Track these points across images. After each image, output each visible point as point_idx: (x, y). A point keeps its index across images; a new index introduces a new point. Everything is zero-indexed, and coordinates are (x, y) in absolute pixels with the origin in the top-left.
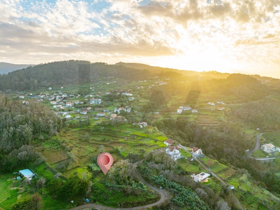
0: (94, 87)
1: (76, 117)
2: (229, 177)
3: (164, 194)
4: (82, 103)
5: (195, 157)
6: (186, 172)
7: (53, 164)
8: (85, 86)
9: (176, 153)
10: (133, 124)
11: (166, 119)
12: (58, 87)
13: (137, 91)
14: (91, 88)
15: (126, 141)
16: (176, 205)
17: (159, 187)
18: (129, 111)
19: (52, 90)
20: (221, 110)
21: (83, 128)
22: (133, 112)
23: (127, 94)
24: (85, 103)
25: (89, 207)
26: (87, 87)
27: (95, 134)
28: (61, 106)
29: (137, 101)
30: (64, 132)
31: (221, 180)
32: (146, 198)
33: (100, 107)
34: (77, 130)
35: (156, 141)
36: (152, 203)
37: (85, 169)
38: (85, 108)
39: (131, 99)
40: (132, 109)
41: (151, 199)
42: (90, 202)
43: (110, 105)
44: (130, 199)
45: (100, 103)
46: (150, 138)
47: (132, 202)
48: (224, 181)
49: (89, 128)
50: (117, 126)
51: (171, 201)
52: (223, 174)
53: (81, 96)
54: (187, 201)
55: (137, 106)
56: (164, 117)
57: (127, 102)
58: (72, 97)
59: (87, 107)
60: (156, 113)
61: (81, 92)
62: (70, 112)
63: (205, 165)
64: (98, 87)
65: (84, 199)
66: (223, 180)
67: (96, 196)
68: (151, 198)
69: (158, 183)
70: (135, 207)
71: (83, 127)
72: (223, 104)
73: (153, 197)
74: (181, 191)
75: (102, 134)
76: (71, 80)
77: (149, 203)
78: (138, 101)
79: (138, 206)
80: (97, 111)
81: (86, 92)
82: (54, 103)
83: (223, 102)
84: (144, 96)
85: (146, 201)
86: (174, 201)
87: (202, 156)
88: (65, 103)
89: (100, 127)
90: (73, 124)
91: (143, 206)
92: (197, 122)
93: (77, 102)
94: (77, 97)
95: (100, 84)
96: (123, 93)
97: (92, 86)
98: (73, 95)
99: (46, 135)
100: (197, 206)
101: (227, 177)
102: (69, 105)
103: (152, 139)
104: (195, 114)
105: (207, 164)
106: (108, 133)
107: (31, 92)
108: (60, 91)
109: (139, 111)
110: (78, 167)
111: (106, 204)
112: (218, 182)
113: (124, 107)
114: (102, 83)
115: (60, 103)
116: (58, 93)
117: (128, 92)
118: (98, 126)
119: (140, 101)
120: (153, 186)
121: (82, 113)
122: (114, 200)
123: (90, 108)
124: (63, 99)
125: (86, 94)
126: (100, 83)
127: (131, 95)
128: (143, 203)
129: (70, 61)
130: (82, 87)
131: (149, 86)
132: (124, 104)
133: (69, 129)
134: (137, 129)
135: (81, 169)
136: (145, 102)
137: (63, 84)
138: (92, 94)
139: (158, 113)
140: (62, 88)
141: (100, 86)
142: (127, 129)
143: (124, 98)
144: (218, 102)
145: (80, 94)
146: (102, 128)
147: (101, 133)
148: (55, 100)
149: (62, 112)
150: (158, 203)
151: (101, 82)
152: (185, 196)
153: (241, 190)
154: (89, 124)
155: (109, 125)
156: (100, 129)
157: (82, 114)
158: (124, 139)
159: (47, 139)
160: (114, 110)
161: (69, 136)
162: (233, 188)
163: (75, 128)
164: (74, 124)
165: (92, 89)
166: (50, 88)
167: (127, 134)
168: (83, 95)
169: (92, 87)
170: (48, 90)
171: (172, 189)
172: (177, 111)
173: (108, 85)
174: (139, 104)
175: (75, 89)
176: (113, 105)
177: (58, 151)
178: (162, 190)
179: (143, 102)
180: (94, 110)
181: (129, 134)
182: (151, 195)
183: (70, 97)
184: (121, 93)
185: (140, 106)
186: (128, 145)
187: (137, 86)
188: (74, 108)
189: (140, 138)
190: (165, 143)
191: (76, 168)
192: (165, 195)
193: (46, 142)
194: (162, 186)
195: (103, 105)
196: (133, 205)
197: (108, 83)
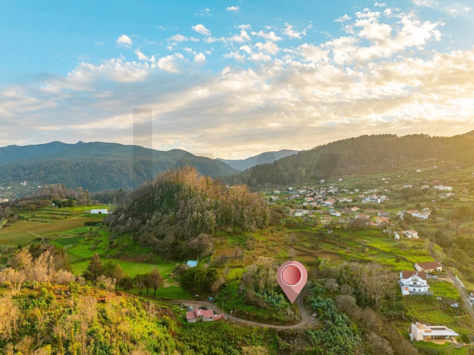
0: (391, 177)
1: (309, 216)
3: (309, 322)
4: (351, 201)
9: (418, 283)
12: (336, 178)
14: (384, 179)
15: (347, 254)
18: (425, 216)
21: (303, 230)
22: (433, 218)
23: (441, 188)
24: (354, 201)
26: (378, 177)
28: (316, 203)
29: (454, 200)
32: (271, 315)
33: (375, 208)
35: (398, 261)
38: (348, 209)
39: (445, 195)
40: (434, 213)
41: (277, 320)
42: (211, 301)
44: (248, 309)
45: (379, 202)
49: (312, 230)
57: (433, 201)
58: (343, 192)
59: (353, 206)
61: (363, 185)
64: (397, 177)
65: (209, 297)
68: (279, 318)
69: (314, 308)
70: (249, 320)
71: (305, 229)
73: (282, 318)
78: (456, 199)
81: (372, 185)
82: (309, 199)
85: (268, 320)
88: (326, 200)
89: (326, 230)
90: (292, 223)
91: (259, 323)
93: (343, 200)
95: (403, 172)
96: (436, 187)
97: (388, 175)
98: (346, 190)
99: (237, 228)
103: (396, 257)
107: (290, 186)
108: (334, 184)
109: (447, 218)
110: (241, 267)
113: (420, 210)
114: (408, 170)
115: (318, 200)
116: (328, 187)
117: (445, 184)
119: (462, 199)
120: (307, 311)
123: (357, 209)
124: (326, 195)
126: (405, 171)
128: (263, 320)
137: (344, 174)
138: (380, 188)
140: (341, 180)
141: (401, 176)
143: (430, 195)
145: (358, 189)
149: (301, 210)
151: (408, 168)
155: (341, 229)
157: (334, 215)
158: (346, 251)
160: (396, 214)
163: (293, 229)
164: (294, 223)
165: (384, 181)
166: (323, 181)
167: (360, 244)
168: (364, 190)
169: (387, 177)
170: (320, 183)
173: (419, 172)
174: (454, 206)
176: (404, 205)
178: (313, 318)
181: (363, 245)
182: (281, 315)
183: (339, 192)
184: (431, 186)
188: (333, 207)
189: (376, 253)
190: (416, 265)
191: (237, 267)
192: (307, 324)
193: (234, 236)
194: (317, 313)
195: (383, 205)
196: (247, 317)
197: (419, 171)
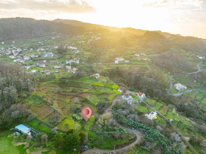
0: (42, 41)
1: (41, 71)
2: (166, 112)
3: (137, 133)
4: (37, 56)
5: (142, 99)
6: (141, 113)
7: (44, 118)
8: (35, 41)
9: (130, 98)
10: (91, 76)
11: (108, 68)
12: (9, 41)
13: (80, 45)
14: (40, 42)
15: (91, 91)
16: (149, 141)
17: (132, 128)
18: (78, 62)
19: (4, 44)
20: (145, 61)
21: (51, 82)
22: (81, 63)
23: (71, 48)
24: (40, 56)
25: (91, 152)
27: (62, 86)
28: (20, 60)
30: (38, 87)
31: (162, 115)
32: (128, 139)
33: (53, 59)
34: (46, 83)
35: (112, 90)
36: (133, 142)
37: (71, 119)
38: (41, 61)
39: (77, 52)
40: (80, 61)
41: (132, 139)
42: (89, 148)
43: (60, 57)
44: (119, 142)
45: (52, 56)
46: (106, 87)
47: (120, 144)
48: (165, 115)
49: (55, 81)
50: (79, 79)
51: (145, 138)
52: (162, 110)
53: (33, 49)
54: (154, 137)
55: (83, 58)
56: (107, 67)
57: (74, 54)
58: (26, 51)
59: (43, 60)
60: (99, 64)
61: (33, 46)
62: (31, 66)
63: (149, 105)
64: (46, 41)
65: (83, 146)
66: (163, 115)
67: (92, 143)
69: (131, 126)
70: (123, 147)
71: (51, 80)
72: (145, 55)
74: (148, 130)
75: (68, 86)
76: (20, 35)
77: (131, 143)
78: (83, 53)
79: (125, 146)
80: (52, 63)
81: (37, 46)
82: (13, 57)
83: (145, 54)
84: (86, 49)
85: (129, 142)
86: (147, 138)
87: (145, 98)
88: (22, 56)
89: (65, 80)
91: (128, 145)
92: (131, 70)
93: (33, 56)
94: (30, 51)
95: (46, 39)
96: (68, 47)
97: (40, 40)
98: (26, 49)
100: (162, 140)
101: (165, 113)
102: (26, 58)
103: (108, 88)
104: (128, 64)
105: (151, 104)
106: (72, 84)
108: (13, 46)
109: (85, 62)
110: (65, 118)
111: (102, 148)
112: (161, 117)
113: (73, 59)
115: (18, 57)
116: (12, 47)
118: (63, 79)
119: (85, 53)
120: (127, 128)
121: (41, 66)
122: (108, 144)
123: (46, 61)
124: (19, 53)
125: (37, 48)
127: (76, 48)
129: (17, 18)
130: (32, 41)
131: (88, 41)
132: (72, 56)
133: (40, 83)
134: (94, 80)
135: (69, 120)
136: (89, 55)
137: (14, 39)
138: (42, 47)
139: (101, 63)
140: (14, 42)
142: (87, 80)
143: (71, 51)
144: (141, 54)
145: (32, 48)
146: (67, 81)
147: (66, 84)
148: (12, 54)
149: (26, 67)
150: (137, 142)
151: (47, 36)
152: (152, 133)
153: (176, 121)
154: (55, 77)
155: (72, 78)
156: (65, 81)
158: (89, 89)
159: (29, 96)
160: (66, 62)
161: (43, 89)
162: (171, 120)
163: (44, 82)
164: (43, 78)
165: (41, 44)
167: (88, 84)
168: (35, 49)
170: (2, 44)
171: (141, 129)
172: (114, 62)
174: (85, 57)
175: (26, 43)
176: (62, 57)
177: (43, 106)
178: (134, 130)
179: (87, 55)
180: (49, 62)
181: (90, 85)
182: (131, 136)
183: (24, 51)
184: (67, 47)
185: (86, 58)
186: (92, 94)
187: (79, 40)
188: (31, 61)
189: (100, 88)
190: (119, 90)
191: (64, 120)
192: (139, 134)
193: (28, 98)
194: (134, 127)
195: (55, 58)
196: (122, 146)
197: (53, 38)
